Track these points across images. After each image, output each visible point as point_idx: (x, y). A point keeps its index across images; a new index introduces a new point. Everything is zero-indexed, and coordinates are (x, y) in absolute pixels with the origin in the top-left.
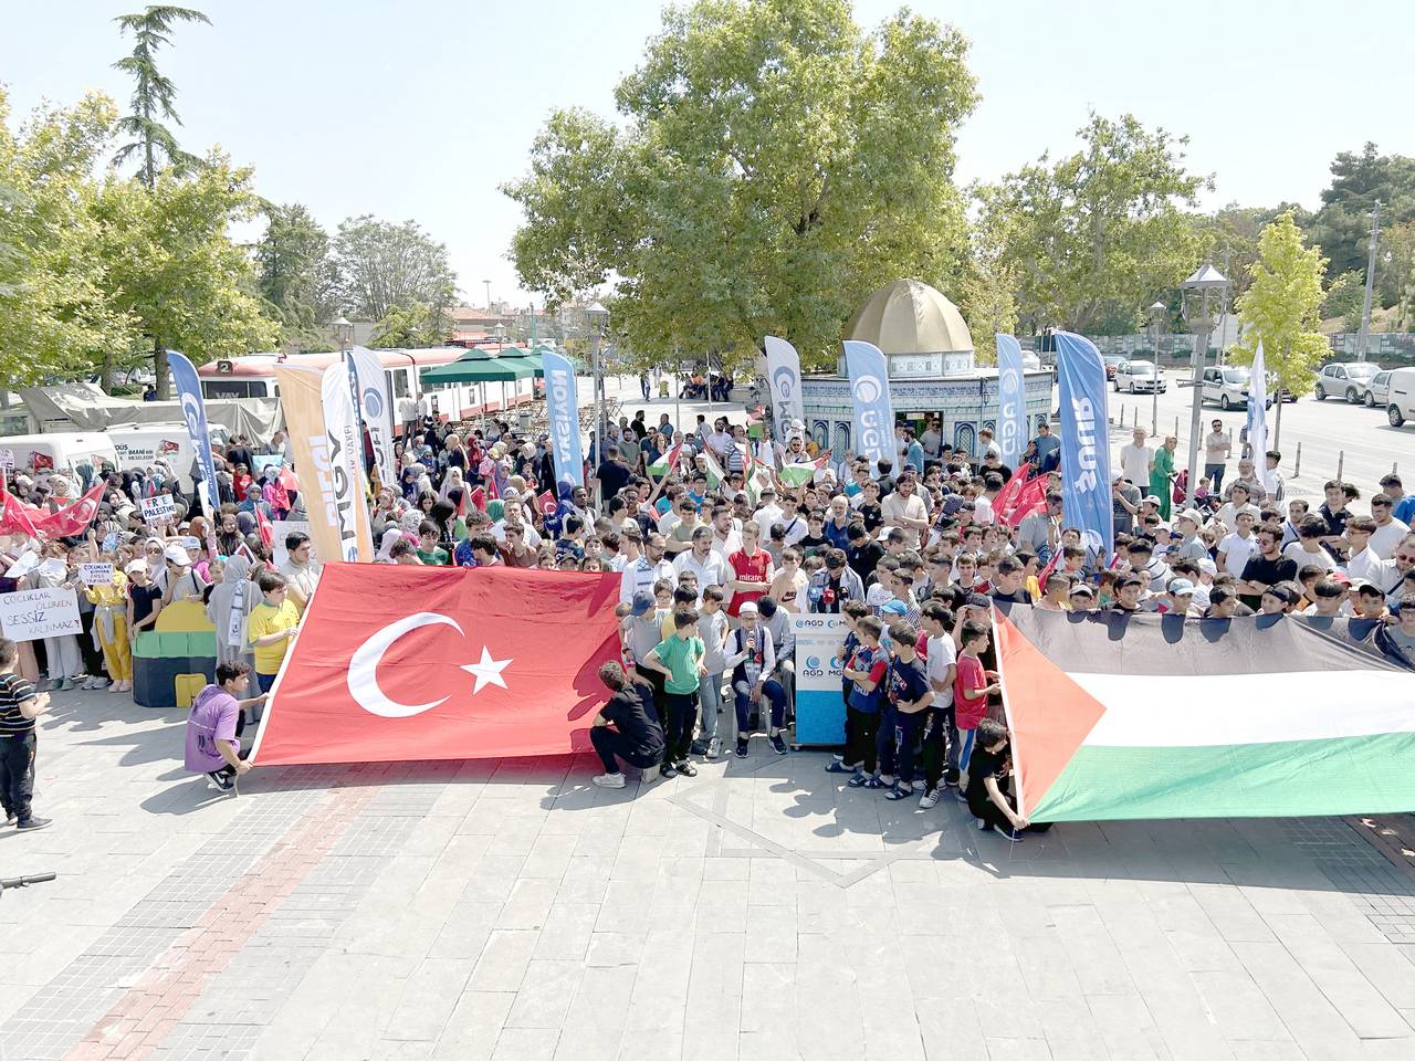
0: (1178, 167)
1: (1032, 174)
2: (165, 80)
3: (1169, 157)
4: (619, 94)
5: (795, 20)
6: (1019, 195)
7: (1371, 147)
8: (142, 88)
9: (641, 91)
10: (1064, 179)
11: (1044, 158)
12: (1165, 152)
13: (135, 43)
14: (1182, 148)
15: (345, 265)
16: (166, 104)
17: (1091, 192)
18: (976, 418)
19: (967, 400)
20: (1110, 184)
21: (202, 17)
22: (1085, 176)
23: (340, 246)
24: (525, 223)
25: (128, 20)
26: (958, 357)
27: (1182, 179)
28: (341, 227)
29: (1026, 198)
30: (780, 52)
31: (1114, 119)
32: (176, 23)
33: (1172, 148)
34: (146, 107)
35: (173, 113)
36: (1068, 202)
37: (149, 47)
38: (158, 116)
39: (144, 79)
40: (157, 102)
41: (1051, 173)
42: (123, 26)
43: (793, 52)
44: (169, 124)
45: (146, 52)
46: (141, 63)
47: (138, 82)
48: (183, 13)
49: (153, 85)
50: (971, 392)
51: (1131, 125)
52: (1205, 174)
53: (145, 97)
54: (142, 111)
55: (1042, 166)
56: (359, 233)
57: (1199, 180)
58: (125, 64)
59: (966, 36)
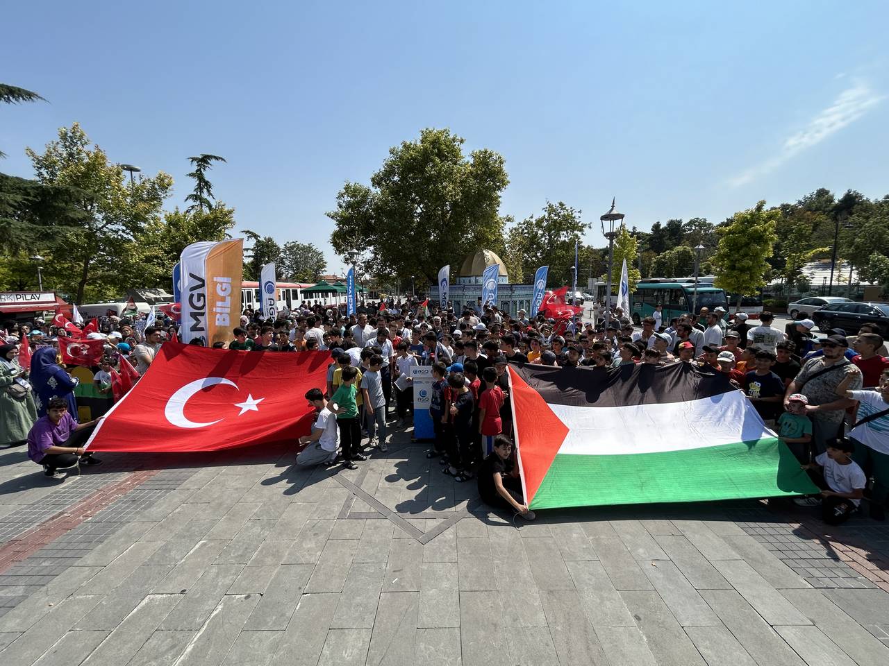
0: (578, 221)
1: (527, 222)
2: (208, 182)
3: (575, 217)
4: (373, 180)
5: (439, 150)
6: (523, 230)
7: (634, 228)
8: (199, 185)
9: (382, 179)
10: (539, 223)
11: (532, 217)
12: (573, 216)
13: (196, 168)
14: (579, 214)
15: (286, 258)
16: (208, 191)
17: (548, 229)
18: (509, 300)
19: (506, 293)
20: (555, 226)
21: (223, 159)
22: (546, 224)
23: (285, 253)
24: (337, 229)
25: (194, 159)
26: (502, 277)
27: (580, 225)
28: (285, 245)
29: (526, 231)
30: (433, 161)
31: (555, 204)
32: (213, 161)
33: (576, 214)
34: (200, 192)
35: (211, 194)
36: (540, 232)
37: (202, 170)
38: (205, 195)
39: (200, 182)
40: (205, 190)
41: (534, 222)
42: (192, 161)
43: (438, 160)
44: (210, 199)
45: (201, 172)
46: (199, 175)
47: (198, 182)
48: (216, 158)
49: (204, 184)
50: (507, 289)
51: (561, 204)
52: (587, 223)
53: (200, 188)
54: (199, 193)
55: (531, 220)
56: (292, 248)
57: (586, 225)
58: (192, 175)
59: (503, 158)
